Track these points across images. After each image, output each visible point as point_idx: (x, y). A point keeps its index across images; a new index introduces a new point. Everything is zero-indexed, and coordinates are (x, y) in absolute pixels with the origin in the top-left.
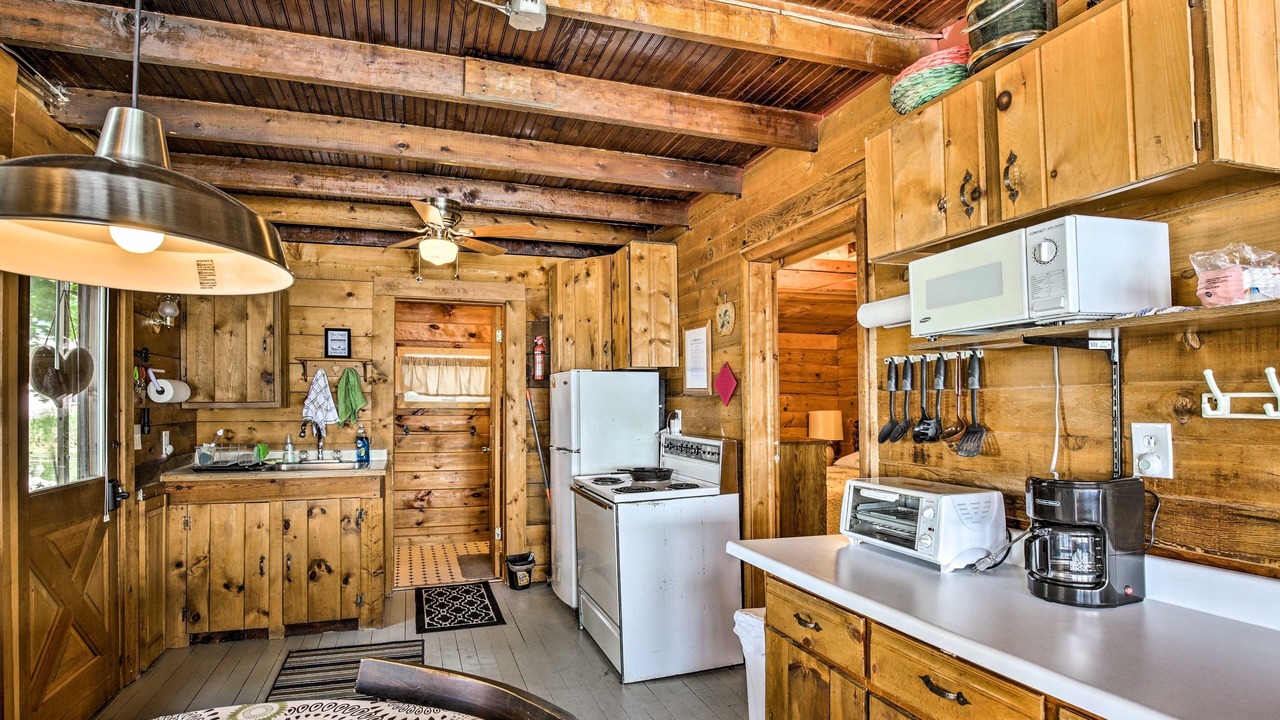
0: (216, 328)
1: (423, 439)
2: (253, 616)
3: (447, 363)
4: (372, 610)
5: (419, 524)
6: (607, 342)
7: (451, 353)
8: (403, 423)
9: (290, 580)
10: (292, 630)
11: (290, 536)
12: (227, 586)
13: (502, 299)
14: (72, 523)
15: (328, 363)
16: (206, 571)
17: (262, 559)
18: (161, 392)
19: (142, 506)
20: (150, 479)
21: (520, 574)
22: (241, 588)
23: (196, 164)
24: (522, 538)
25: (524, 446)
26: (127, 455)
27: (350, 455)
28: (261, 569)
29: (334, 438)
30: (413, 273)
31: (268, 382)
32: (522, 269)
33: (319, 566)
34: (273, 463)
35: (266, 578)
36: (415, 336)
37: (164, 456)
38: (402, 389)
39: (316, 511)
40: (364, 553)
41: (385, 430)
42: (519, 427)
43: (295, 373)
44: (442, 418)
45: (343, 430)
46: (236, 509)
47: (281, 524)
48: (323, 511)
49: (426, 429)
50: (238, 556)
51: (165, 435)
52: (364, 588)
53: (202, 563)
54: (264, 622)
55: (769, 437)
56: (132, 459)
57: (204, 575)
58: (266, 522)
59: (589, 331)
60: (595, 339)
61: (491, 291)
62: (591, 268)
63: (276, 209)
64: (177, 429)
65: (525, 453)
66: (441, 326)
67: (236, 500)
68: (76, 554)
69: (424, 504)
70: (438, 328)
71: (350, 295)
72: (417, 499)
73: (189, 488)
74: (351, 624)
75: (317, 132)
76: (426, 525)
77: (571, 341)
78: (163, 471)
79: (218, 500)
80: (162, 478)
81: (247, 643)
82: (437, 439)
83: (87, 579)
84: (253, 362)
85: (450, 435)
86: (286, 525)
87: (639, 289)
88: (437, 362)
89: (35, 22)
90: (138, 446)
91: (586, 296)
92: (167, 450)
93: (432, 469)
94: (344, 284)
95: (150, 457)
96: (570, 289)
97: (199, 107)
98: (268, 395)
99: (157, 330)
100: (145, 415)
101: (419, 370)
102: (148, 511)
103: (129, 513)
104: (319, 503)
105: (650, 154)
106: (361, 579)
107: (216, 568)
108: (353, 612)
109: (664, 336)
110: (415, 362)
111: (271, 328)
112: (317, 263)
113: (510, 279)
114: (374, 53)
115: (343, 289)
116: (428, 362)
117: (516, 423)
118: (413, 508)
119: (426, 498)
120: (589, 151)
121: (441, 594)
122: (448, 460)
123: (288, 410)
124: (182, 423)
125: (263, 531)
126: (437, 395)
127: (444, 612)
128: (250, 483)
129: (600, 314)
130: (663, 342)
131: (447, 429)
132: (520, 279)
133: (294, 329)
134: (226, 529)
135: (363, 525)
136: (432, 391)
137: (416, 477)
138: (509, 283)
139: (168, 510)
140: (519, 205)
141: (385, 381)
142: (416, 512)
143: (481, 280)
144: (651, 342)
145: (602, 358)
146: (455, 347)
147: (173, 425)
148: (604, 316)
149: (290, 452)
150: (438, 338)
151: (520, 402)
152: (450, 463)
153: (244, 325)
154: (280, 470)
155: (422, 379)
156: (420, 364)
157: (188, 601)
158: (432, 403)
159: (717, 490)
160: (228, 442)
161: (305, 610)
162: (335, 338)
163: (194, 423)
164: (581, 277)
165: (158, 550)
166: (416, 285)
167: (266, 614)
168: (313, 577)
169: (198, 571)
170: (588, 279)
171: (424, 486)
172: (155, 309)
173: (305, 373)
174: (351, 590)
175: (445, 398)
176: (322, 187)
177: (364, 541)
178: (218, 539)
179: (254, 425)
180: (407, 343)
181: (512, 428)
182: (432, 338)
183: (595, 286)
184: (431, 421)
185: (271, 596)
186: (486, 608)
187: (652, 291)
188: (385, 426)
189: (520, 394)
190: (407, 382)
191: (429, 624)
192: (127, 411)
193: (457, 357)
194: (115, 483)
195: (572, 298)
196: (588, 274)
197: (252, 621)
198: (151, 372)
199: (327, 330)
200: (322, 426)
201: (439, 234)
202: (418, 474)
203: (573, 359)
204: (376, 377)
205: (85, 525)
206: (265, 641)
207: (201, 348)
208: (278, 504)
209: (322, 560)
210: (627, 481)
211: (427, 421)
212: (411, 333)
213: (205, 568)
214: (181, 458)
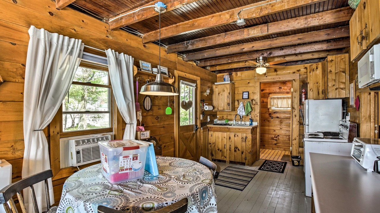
0: (219, 94)
1: (277, 120)
2: (223, 157)
3: (284, 98)
4: (248, 162)
5: (275, 144)
6: (323, 90)
7: (285, 95)
8: (271, 116)
9: (230, 151)
10: (231, 162)
11: (231, 141)
12: (218, 150)
13: (292, 79)
14: (188, 132)
15: (243, 100)
16: (215, 146)
17: (225, 145)
18: (206, 108)
19: (202, 131)
20: (205, 126)
21: (295, 161)
22: (221, 151)
23: (210, 61)
24: (297, 151)
25: (298, 123)
26: (199, 120)
27: (248, 123)
28: (225, 147)
29: (245, 119)
30: (265, 75)
31: (229, 105)
32: (298, 69)
33: (237, 149)
34: (230, 124)
35: (226, 149)
36: (275, 91)
37: (208, 121)
38: (270, 106)
39: (236, 136)
40: (247, 147)
41: (257, 117)
42: (297, 117)
43: (236, 103)
44: (282, 114)
45: (247, 117)
46: (220, 133)
47: (229, 138)
48: (238, 136)
49: (278, 117)
50: (220, 144)
51: (209, 117)
52: (247, 156)
53: (214, 144)
54: (225, 159)
55: (372, 123)
56: (200, 121)
57: (214, 146)
58: (226, 137)
59: (317, 86)
60: (319, 89)
61: (288, 77)
62: (318, 66)
63: (229, 66)
64: (212, 116)
65: (299, 125)
66: (282, 87)
67: (220, 131)
68: (189, 138)
69: (277, 139)
70: (282, 88)
71: (249, 83)
72: (275, 137)
73: (212, 128)
74: (243, 164)
75: (225, 51)
76: (278, 145)
77: (311, 90)
78: (208, 124)
79: (217, 131)
80: (208, 126)
81: (222, 163)
82: (281, 120)
83: (191, 143)
84: (226, 101)
85: (285, 119)
86: (230, 138)
87: (331, 71)
88: (281, 98)
89: (176, 48)
90: (202, 119)
91: (316, 75)
92: (209, 120)
93: (279, 129)
94: (247, 80)
95: (205, 121)
96: (311, 74)
97: (205, 52)
98: (229, 108)
99: (206, 96)
100: (204, 113)
101: (275, 101)
102: (203, 132)
103: (199, 132)
104: (237, 134)
105: (318, 30)
106: (246, 153)
107: (216, 145)
108: (244, 161)
109: (342, 86)
110: (274, 98)
111: (229, 93)
112: (241, 76)
113: (294, 73)
114: (226, 34)
115: (247, 82)
116: (278, 98)
117: (296, 116)
118: (274, 139)
119: (278, 137)
120: (295, 36)
121: (271, 163)
122: (284, 127)
123: (235, 112)
124: (213, 115)
125: (225, 139)
126: (281, 108)
127: (268, 167)
128: (223, 128)
129: (321, 81)
130: (342, 89)
131: (284, 117)
132: (298, 72)
133: (236, 93)
134: (218, 138)
135: (247, 140)
136: (279, 106)
137: (275, 131)
138: (294, 74)
139: (208, 132)
140: (284, 53)
141: (257, 104)
142: (275, 141)
143: (285, 74)
144: (336, 89)
145: (321, 96)
146: (287, 93)
147: (210, 115)
148: (322, 81)
149: (234, 121)
150: (281, 91)
151: (297, 110)
152: (285, 128)
153: (224, 93)
154: (232, 126)
155: (276, 103)
156: (275, 99)
157: (212, 152)
158: (280, 110)
159: (347, 141)
160: (222, 119)
161: (233, 158)
162: (245, 94)
163: (217, 114)
164: (315, 69)
165: (205, 140)
166: (265, 78)
167: (226, 157)
168: (235, 151)
169: (213, 146)
170: (317, 70)
171: (277, 133)
172: (206, 91)
173: (238, 103)
174: (244, 155)
175: (284, 108)
176: (233, 60)
177: (247, 144)
178: (217, 139)
179: (228, 115)
180: (272, 93)
181: (294, 117)
182: (280, 91)
183: (319, 72)
184: (279, 115)
185: (227, 153)
186: (281, 168)
187: (337, 72)
188: (257, 116)
189: (297, 107)
190: (272, 104)
191: (262, 168)
192: (199, 112)
193: (287, 96)
194: (196, 126)
195: (312, 76)
196: (317, 68)
197: (223, 158)
198: (204, 104)
199: (243, 92)
200: (241, 116)
201: (261, 66)
202: (275, 130)
203: (312, 96)
204: (255, 103)
205: (191, 133)
206: (225, 163)
207: (216, 98)
208: (228, 133)
209: (237, 147)
210: (321, 135)
211: (278, 115)
212: (273, 90)
213: (214, 145)
214: (212, 122)
